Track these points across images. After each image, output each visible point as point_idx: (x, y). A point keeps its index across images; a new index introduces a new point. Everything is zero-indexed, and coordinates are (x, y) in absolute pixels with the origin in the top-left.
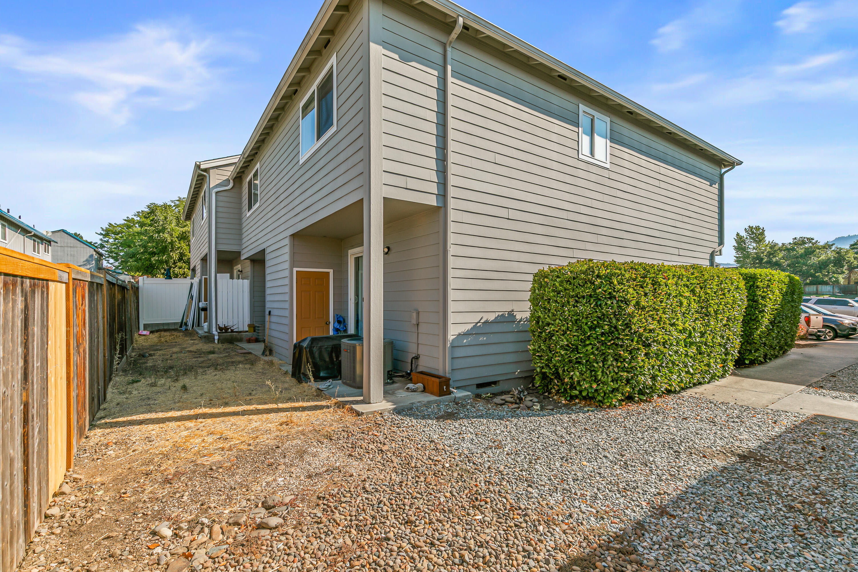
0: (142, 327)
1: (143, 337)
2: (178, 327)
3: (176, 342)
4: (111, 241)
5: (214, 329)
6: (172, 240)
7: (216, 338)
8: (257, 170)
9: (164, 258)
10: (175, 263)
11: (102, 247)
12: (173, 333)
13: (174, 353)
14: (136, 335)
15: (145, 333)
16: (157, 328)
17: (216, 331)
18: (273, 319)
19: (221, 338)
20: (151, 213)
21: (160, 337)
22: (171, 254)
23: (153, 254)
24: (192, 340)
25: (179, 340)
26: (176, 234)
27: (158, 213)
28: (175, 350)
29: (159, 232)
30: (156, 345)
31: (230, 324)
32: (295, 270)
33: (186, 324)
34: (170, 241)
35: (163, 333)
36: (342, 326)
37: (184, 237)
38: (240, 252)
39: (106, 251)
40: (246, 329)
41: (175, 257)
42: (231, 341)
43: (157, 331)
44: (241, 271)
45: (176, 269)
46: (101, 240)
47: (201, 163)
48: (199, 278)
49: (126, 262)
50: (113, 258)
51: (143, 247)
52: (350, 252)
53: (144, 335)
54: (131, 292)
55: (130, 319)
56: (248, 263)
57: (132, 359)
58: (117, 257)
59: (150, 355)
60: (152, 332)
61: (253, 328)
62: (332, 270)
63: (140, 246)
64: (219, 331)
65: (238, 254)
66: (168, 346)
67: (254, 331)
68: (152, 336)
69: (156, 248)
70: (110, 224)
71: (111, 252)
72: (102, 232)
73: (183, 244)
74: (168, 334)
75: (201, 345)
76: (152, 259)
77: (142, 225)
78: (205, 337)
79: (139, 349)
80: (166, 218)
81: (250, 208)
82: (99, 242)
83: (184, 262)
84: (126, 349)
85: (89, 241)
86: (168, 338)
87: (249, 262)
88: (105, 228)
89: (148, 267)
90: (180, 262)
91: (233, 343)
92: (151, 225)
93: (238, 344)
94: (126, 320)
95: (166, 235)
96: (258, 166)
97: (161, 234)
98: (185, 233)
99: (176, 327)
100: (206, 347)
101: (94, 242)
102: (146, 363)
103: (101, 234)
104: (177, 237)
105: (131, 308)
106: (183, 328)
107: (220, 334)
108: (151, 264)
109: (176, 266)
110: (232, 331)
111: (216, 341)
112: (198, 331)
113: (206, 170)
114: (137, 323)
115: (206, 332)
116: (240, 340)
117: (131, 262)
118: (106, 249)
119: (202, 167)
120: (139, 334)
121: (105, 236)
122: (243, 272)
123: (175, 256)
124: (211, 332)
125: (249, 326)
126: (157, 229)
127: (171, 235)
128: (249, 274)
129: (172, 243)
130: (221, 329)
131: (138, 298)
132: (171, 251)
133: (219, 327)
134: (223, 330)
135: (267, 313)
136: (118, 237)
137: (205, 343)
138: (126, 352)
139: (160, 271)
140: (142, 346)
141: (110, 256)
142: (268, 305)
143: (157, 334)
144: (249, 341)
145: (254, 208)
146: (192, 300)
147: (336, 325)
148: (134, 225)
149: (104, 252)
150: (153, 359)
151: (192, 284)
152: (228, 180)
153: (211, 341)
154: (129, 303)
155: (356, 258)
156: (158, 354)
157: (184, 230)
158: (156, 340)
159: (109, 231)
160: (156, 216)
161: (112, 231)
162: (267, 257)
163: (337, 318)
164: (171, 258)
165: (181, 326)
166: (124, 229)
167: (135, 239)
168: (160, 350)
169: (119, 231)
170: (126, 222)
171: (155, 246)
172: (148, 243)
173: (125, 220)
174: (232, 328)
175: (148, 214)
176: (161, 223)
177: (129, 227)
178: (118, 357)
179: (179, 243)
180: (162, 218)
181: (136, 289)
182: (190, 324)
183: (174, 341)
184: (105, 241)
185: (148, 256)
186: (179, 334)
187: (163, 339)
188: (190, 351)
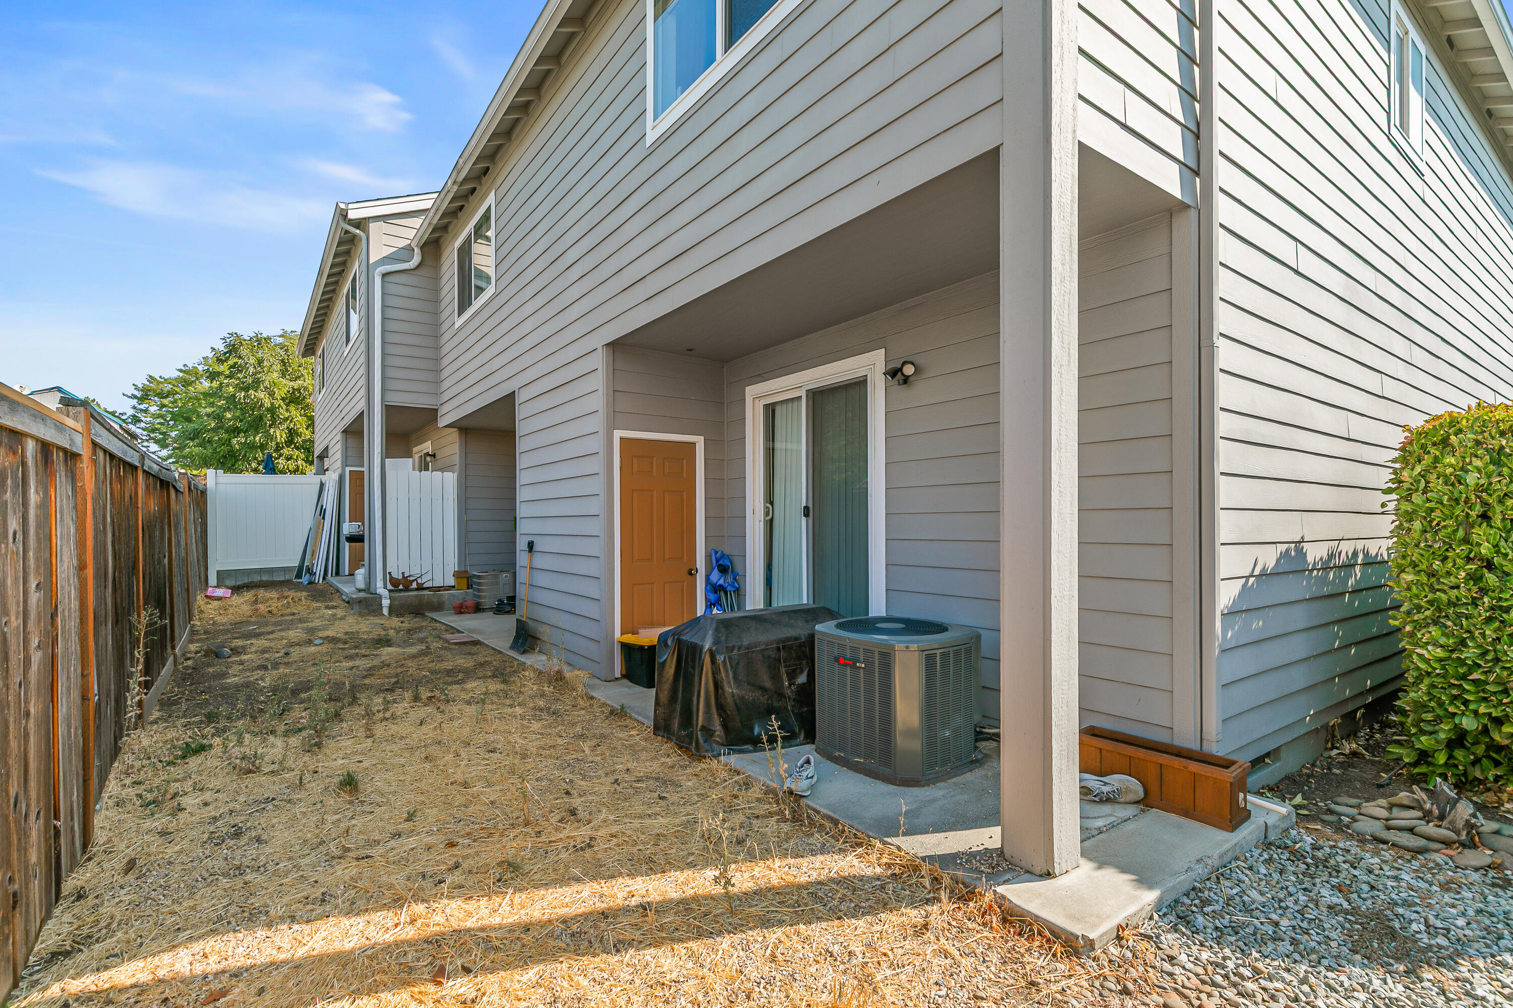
0: (213, 580)
1: (216, 603)
2: (292, 576)
3: (294, 614)
4: (153, 409)
5: (380, 584)
6: (272, 404)
7: (386, 602)
8: (489, 209)
9: (257, 438)
10: (278, 448)
11: (136, 420)
12: (286, 594)
13: (292, 645)
14: (200, 599)
15: (220, 592)
16: (246, 580)
17: (385, 587)
18: (540, 561)
19: (397, 603)
20: (230, 352)
21: (256, 602)
22: (272, 430)
23: (236, 431)
24: (327, 607)
25: (300, 608)
26: (280, 393)
27: (244, 351)
28: (295, 634)
29: (246, 389)
30: (248, 623)
31: (415, 571)
32: (618, 434)
33: (310, 571)
34: (269, 405)
35: (262, 593)
36: (730, 579)
37: (295, 399)
38: (436, 410)
39: (143, 429)
40: (451, 581)
41: (278, 437)
42: (418, 609)
43: (248, 587)
44: (434, 456)
45: (280, 461)
46: (134, 407)
47: (350, 206)
48: (339, 471)
49: (181, 448)
50: (157, 442)
51: (214, 418)
52: (751, 391)
53: (219, 599)
54: (187, 499)
55: (185, 562)
56: (454, 436)
57: (190, 663)
58: (164, 440)
59: (235, 651)
60: (236, 589)
61: (465, 580)
62: (702, 438)
63: (208, 415)
64: (390, 587)
65: (432, 414)
66: (276, 624)
67: (469, 586)
68: (236, 600)
69: (241, 421)
70: (150, 376)
71: (154, 430)
72: (136, 393)
73: (294, 413)
74: (274, 594)
75: (351, 620)
76: (234, 441)
77: (213, 376)
78: (360, 601)
79: (206, 632)
80: (260, 362)
81: (464, 303)
82: (131, 412)
83: (297, 448)
84: (173, 639)
85: (110, 410)
86: (275, 605)
87: (457, 433)
88: (140, 386)
89: (225, 457)
90: (288, 446)
91: (423, 615)
92: (230, 377)
93: (435, 615)
94: (175, 564)
95: (261, 395)
96: (491, 199)
97: (251, 392)
98: (299, 390)
99: (288, 577)
100: (366, 627)
101: (119, 411)
102: (224, 675)
103: (134, 397)
104: (283, 399)
105: (187, 535)
106: (305, 579)
107: (394, 595)
108: (232, 451)
109: (281, 455)
110: (420, 588)
111: (385, 611)
112: (339, 586)
113: (360, 224)
114: (202, 569)
115: (360, 590)
116: (439, 607)
117: (193, 448)
118: (143, 425)
119: (352, 215)
120: (206, 596)
121: (141, 400)
122: (438, 457)
123: (280, 435)
124: (372, 590)
125: (457, 575)
126: (243, 383)
127: (272, 394)
128: (456, 459)
129: (272, 410)
130: (395, 582)
131: (204, 515)
132: (270, 426)
133: (391, 578)
134: (400, 584)
135: (521, 544)
136: (165, 401)
137: (361, 614)
138: (173, 648)
139: (250, 465)
140: (214, 623)
141: (151, 438)
142: (525, 529)
143: (248, 595)
144: (460, 610)
145: (477, 304)
146: (324, 518)
147: (715, 576)
148: (197, 379)
149: (139, 432)
150: (241, 663)
151: (322, 485)
152: (409, 249)
153: (374, 611)
154: (183, 523)
155: (766, 407)
156: (253, 649)
157: (296, 384)
158: (246, 609)
159: (149, 390)
160: (240, 357)
161: (154, 391)
162: (521, 412)
163: (717, 561)
164: (272, 438)
165: (299, 576)
166: (178, 386)
167: (200, 405)
168: (258, 635)
169: (169, 391)
170: (181, 375)
171: (238, 417)
172: (225, 411)
173: (181, 371)
174: (419, 581)
175: (226, 353)
176: (251, 370)
177: (186, 383)
178: (140, 684)
179: (287, 410)
180: (252, 360)
181: (200, 496)
182: (319, 569)
183: (288, 611)
184: (141, 410)
185: (225, 436)
186: (299, 594)
187: (262, 608)
188: (333, 640)
